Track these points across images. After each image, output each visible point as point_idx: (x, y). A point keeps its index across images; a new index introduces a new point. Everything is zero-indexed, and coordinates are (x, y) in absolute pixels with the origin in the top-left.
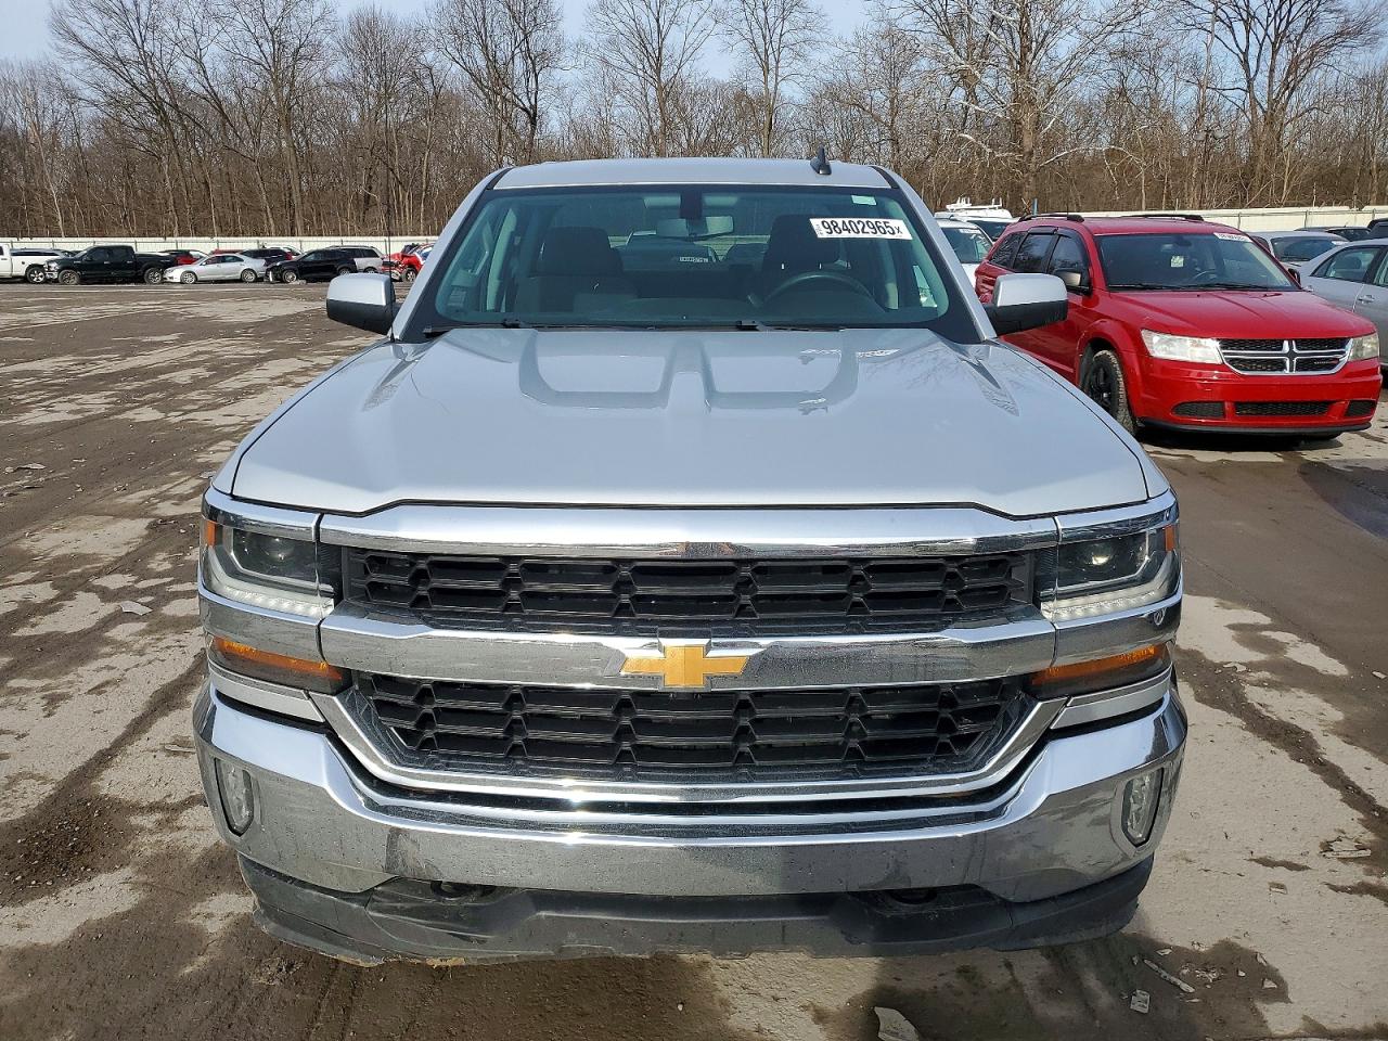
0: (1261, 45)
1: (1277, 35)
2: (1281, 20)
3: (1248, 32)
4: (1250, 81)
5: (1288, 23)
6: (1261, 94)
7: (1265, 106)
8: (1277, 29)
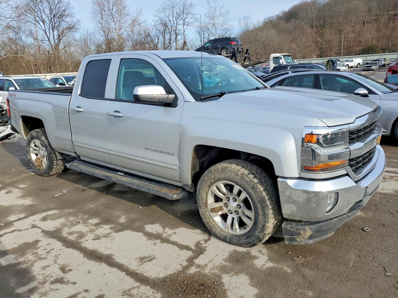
0: (49, 29)
1: (53, 27)
2: (52, 23)
3: (44, 25)
4: (49, 39)
5: (55, 24)
6: (53, 43)
7: (54, 46)
8: (52, 25)
